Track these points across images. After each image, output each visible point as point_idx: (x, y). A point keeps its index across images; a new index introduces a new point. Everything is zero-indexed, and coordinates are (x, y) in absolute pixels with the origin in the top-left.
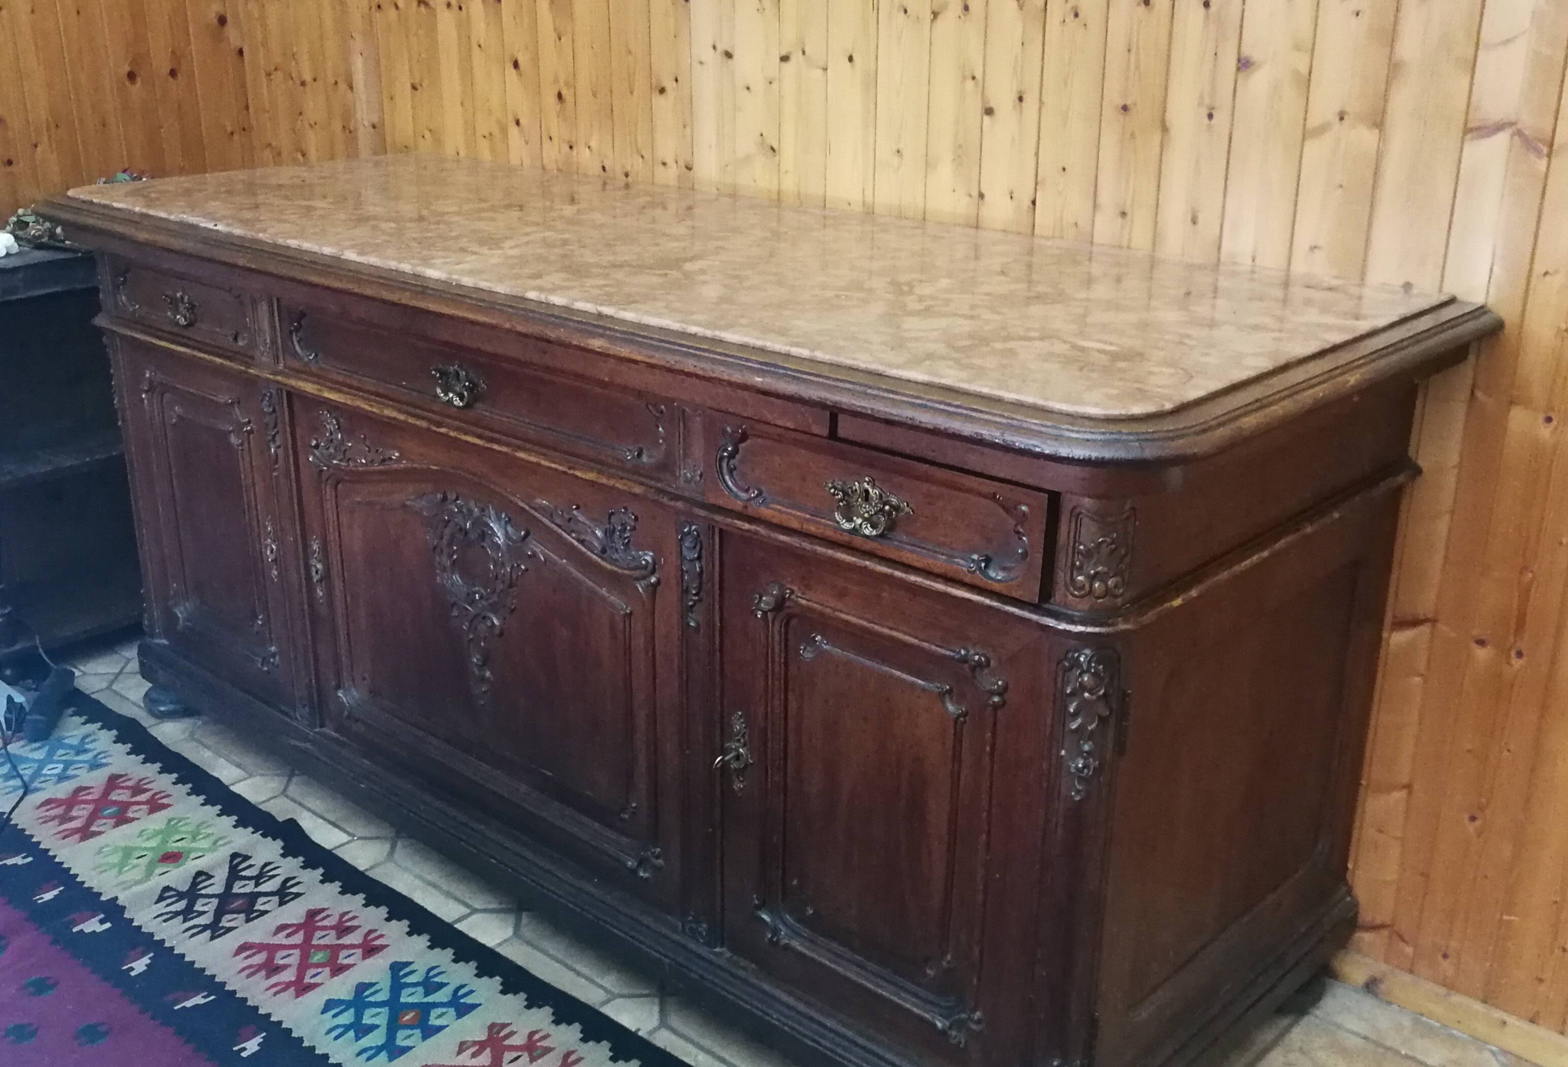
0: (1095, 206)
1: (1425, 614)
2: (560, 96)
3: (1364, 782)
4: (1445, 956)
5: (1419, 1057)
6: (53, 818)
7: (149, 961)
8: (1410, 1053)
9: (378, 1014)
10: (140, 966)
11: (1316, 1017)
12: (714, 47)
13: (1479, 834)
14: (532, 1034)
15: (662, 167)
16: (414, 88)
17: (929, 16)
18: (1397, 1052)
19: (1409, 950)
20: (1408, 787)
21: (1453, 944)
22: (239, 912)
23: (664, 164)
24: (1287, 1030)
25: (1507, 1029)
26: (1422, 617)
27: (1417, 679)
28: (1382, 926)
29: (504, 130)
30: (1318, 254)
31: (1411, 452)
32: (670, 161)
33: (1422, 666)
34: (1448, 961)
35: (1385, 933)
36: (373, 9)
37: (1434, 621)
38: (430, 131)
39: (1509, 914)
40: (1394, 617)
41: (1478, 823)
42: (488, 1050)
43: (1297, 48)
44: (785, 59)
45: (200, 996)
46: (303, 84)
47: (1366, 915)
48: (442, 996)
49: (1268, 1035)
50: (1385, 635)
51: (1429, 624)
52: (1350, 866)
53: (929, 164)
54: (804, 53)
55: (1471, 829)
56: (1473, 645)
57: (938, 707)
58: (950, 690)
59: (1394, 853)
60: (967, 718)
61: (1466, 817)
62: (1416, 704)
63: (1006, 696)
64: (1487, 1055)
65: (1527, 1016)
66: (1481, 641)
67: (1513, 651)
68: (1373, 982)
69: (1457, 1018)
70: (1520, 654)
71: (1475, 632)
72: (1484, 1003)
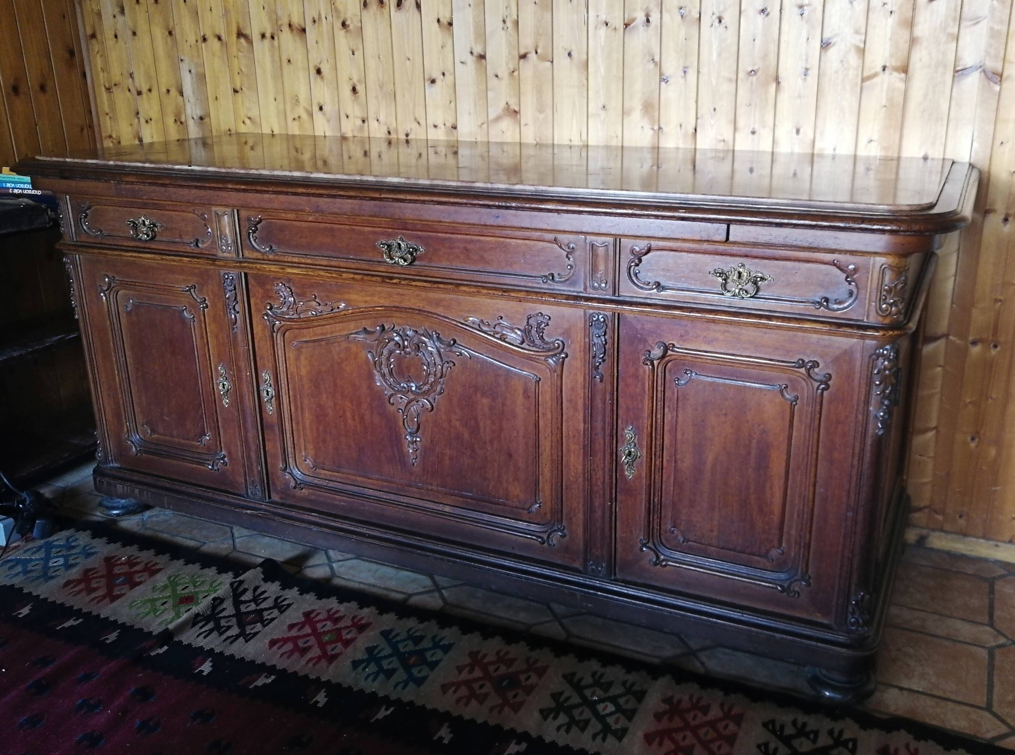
0: (735, 130)
1: (943, 333)
2: (354, 90)
3: (911, 430)
4: (961, 516)
6: (80, 591)
7: (211, 664)
9: (392, 662)
10: (206, 668)
12: (472, 53)
13: (977, 447)
14: (498, 653)
15: (434, 130)
16: (235, 91)
17: (622, 27)
19: (940, 518)
20: (936, 428)
21: (964, 508)
22: (255, 623)
23: (435, 126)
26: (941, 334)
27: (939, 369)
28: (925, 507)
29: (311, 115)
30: (873, 144)
32: (440, 124)
33: (941, 362)
34: (963, 518)
35: (926, 511)
36: (200, 41)
37: (947, 336)
38: (249, 118)
39: (995, 486)
40: (925, 337)
41: (977, 440)
42: (477, 668)
43: (857, 32)
44: (523, 57)
45: (262, 677)
46: (139, 93)
47: (915, 503)
48: (426, 644)
50: (920, 347)
51: (945, 338)
52: (905, 477)
53: (624, 113)
54: (536, 53)
55: (973, 445)
56: (970, 346)
57: (779, 399)
58: (786, 387)
59: (930, 466)
60: (798, 402)
61: (969, 439)
62: (939, 383)
63: (830, 383)
64: (991, 564)
65: (1007, 538)
66: (974, 343)
67: (992, 345)
68: (922, 540)
69: (970, 548)
70: (995, 346)
71: (971, 338)
72: (984, 537)
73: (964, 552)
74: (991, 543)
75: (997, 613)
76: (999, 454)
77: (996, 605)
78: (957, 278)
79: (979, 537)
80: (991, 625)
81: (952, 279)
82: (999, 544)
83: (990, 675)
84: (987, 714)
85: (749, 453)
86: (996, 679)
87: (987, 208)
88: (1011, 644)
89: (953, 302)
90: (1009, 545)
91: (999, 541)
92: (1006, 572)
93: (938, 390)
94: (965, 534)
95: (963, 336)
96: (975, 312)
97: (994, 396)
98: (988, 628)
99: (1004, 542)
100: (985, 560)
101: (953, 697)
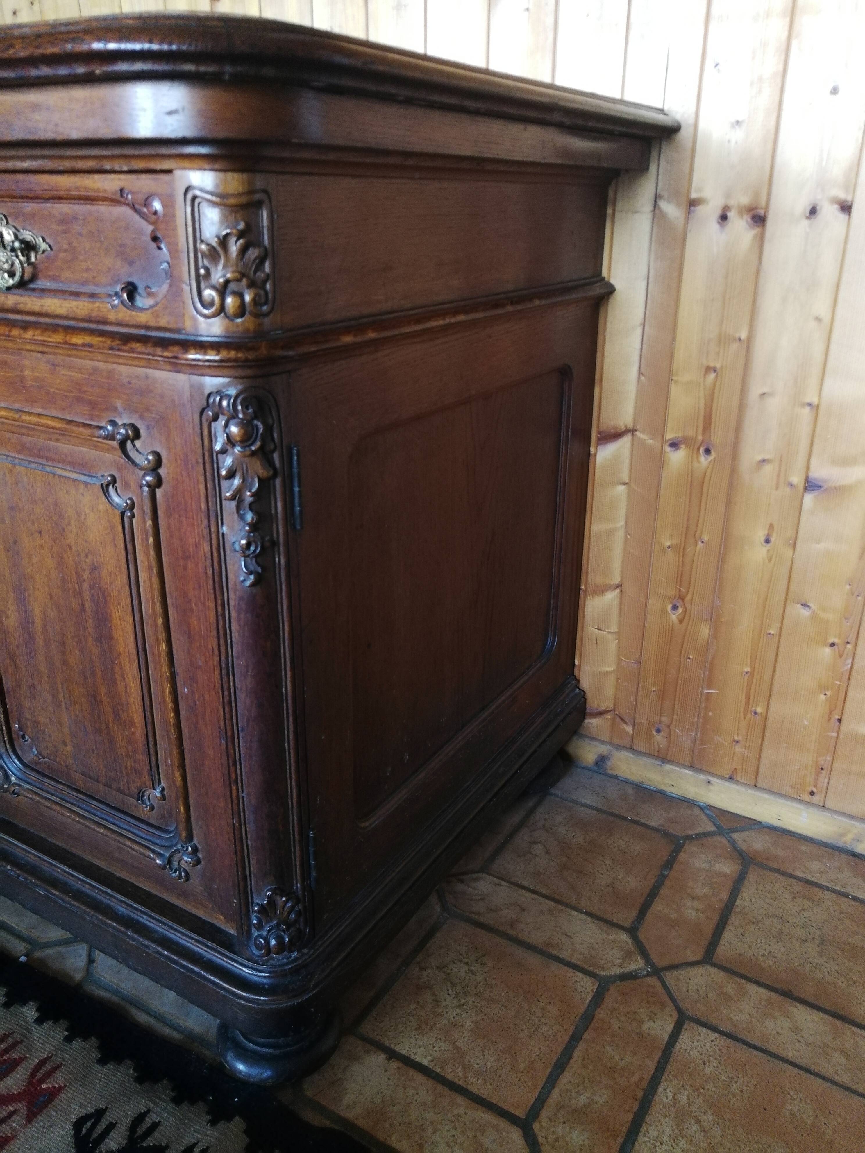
1: (626, 426)
4: (658, 731)
5: (643, 821)
8: (635, 818)
11: (556, 795)
13: (681, 621)
18: (626, 818)
19: (629, 729)
20: (618, 586)
21: (664, 719)
24: (532, 811)
25: (711, 787)
26: (623, 428)
27: (621, 488)
28: (606, 712)
31: (605, 273)
33: (625, 477)
34: (662, 734)
35: (608, 716)
37: (633, 431)
39: (709, 688)
40: (599, 433)
41: (680, 610)
47: (593, 703)
49: (516, 818)
50: (592, 450)
51: (629, 435)
52: (577, 662)
55: (674, 617)
56: (668, 449)
57: (102, 504)
58: (114, 481)
59: (613, 646)
60: (135, 511)
61: (669, 607)
62: (622, 512)
63: (162, 471)
64: (697, 811)
65: (727, 773)
66: (674, 445)
67: (702, 450)
68: (602, 760)
69: (671, 783)
70: (708, 451)
71: (670, 436)
72: (691, 767)
73: (663, 788)
74: (702, 777)
75: (658, 907)
76: (715, 635)
77: (664, 891)
78: (647, 328)
79: (684, 766)
80: (632, 931)
81: (639, 331)
82: (713, 780)
83: (575, 1038)
84: (516, 1136)
85: (83, 609)
86: (577, 1054)
87: (694, 195)
88: (649, 974)
89: (640, 373)
90: (727, 784)
91: (713, 775)
92: (714, 829)
93: (622, 523)
94: (663, 757)
95: (659, 431)
96: (675, 390)
97: (706, 538)
98: (624, 937)
99: (722, 778)
100: (690, 803)
101: (476, 1086)
